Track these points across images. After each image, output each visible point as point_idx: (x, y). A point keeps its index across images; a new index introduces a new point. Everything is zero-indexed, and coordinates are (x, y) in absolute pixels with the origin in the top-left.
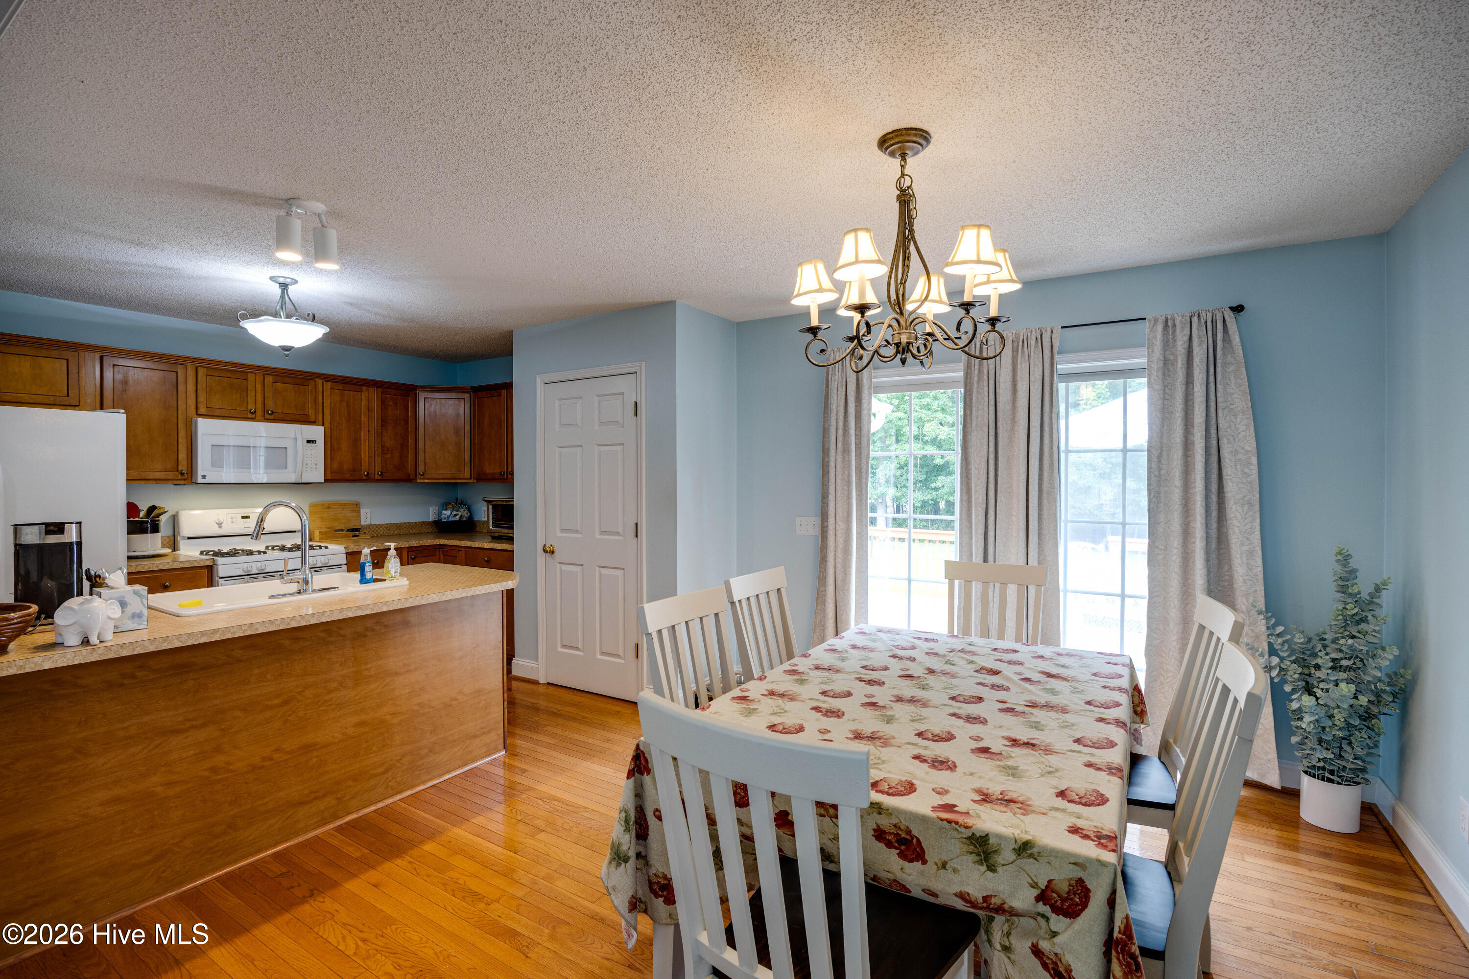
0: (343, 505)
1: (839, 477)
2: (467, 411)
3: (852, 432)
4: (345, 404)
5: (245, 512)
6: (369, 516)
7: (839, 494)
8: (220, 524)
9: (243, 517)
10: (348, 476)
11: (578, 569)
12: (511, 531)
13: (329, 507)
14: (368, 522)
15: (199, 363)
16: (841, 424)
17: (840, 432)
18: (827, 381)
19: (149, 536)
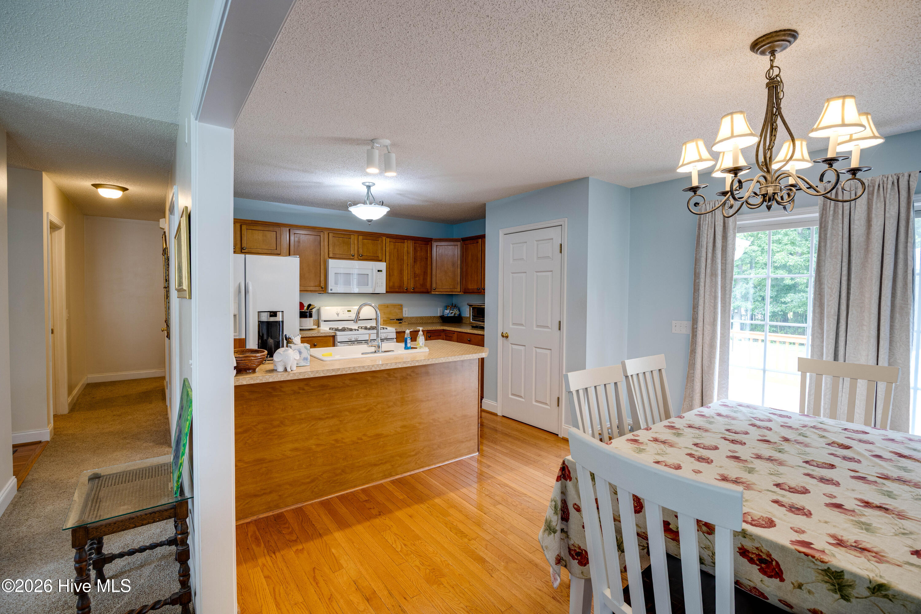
0: (394, 306)
1: (707, 293)
2: (459, 253)
3: (719, 261)
4: (396, 250)
5: (349, 308)
6: (407, 312)
7: (707, 306)
8: (338, 314)
9: (348, 311)
10: (397, 290)
11: (523, 348)
12: (482, 323)
13: (388, 307)
14: (407, 316)
15: (330, 230)
16: (710, 255)
17: (709, 261)
18: (699, 225)
19: (308, 319)
